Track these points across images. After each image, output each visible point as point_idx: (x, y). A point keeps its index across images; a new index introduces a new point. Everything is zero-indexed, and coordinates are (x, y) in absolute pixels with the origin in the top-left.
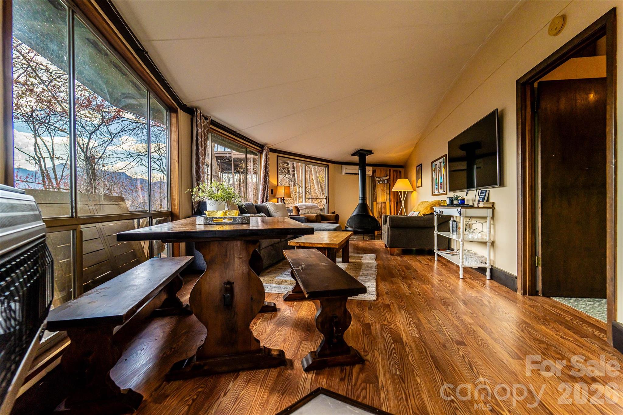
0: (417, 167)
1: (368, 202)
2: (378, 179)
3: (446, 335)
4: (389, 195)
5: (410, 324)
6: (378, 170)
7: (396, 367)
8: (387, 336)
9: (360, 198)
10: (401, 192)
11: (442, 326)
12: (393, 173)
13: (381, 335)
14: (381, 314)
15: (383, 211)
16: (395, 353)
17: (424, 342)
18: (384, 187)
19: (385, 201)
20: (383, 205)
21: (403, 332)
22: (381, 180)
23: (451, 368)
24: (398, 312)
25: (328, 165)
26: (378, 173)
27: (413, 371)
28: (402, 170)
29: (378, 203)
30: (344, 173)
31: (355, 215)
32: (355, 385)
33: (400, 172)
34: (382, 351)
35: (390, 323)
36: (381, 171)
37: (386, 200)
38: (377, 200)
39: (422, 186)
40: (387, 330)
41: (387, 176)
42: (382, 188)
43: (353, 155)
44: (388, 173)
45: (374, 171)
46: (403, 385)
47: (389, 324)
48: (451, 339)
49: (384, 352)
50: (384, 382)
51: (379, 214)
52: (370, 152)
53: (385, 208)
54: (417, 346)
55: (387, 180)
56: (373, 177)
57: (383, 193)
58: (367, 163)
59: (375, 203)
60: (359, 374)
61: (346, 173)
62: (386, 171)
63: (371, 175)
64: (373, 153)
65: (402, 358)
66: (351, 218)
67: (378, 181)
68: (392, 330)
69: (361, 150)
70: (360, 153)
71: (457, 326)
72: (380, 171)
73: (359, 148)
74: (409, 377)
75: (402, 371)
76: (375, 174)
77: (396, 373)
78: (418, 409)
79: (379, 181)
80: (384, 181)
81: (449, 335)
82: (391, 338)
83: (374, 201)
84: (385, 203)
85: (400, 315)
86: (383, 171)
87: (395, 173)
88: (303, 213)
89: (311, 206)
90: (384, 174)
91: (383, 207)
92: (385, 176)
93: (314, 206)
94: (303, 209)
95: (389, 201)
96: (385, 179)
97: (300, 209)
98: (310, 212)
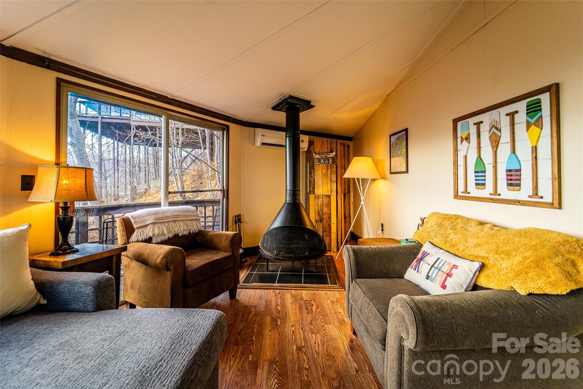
0: (391, 136)
1: (302, 200)
2: (318, 156)
4: (335, 184)
6: (318, 141)
9: (288, 193)
10: (358, 179)
12: (340, 147)
15: (325, 210)
18: (328, 169)
19: (329, 194)
20: (326, 201)
22: (322, 158)
25: (228, 127)
26: (317, 147)
28: (351, 143)
29: (317, 197)
30: (258, 143)
31: (276, 229)
33: (348, 146)
36: (322, 142)
37: (331, 191)
38: (316, 192)
39: (407, 172)
41: (332, 152)
42: (324, 171)
43: (275, 108)
44: (334, 146)
45: (311, 143)
51: (319, 215)
52: (308, 105)
53: (329, 205)
55: (333, 158)
56: (309, 152)
57: (325, 181)
58: (301, 128)
59: (312, 197)
61: (263, 144)
62: (330, 145)
63: (306, 150)
64: (313, 106)
66: (270, 233)
67: (318, 159)
69: (291, 97)
70: (288, 103)
72: (320, 144)
73: (288, 90)
76: (312, 147)
79: (319, 161)
80: (328, 159)
83: (310, 193)
84: (329, 196)
86: (325, 143)
87: (342, 149)
88: (144, 237)
89: (176, 214)
90: (327, 148)
91: (326, 204)
92: (329, 151)
93: (186, 212)
94: (146, 226)
95: (335, 194)
96: (328, 156)
97: (135, 226)
98: (165, 232)
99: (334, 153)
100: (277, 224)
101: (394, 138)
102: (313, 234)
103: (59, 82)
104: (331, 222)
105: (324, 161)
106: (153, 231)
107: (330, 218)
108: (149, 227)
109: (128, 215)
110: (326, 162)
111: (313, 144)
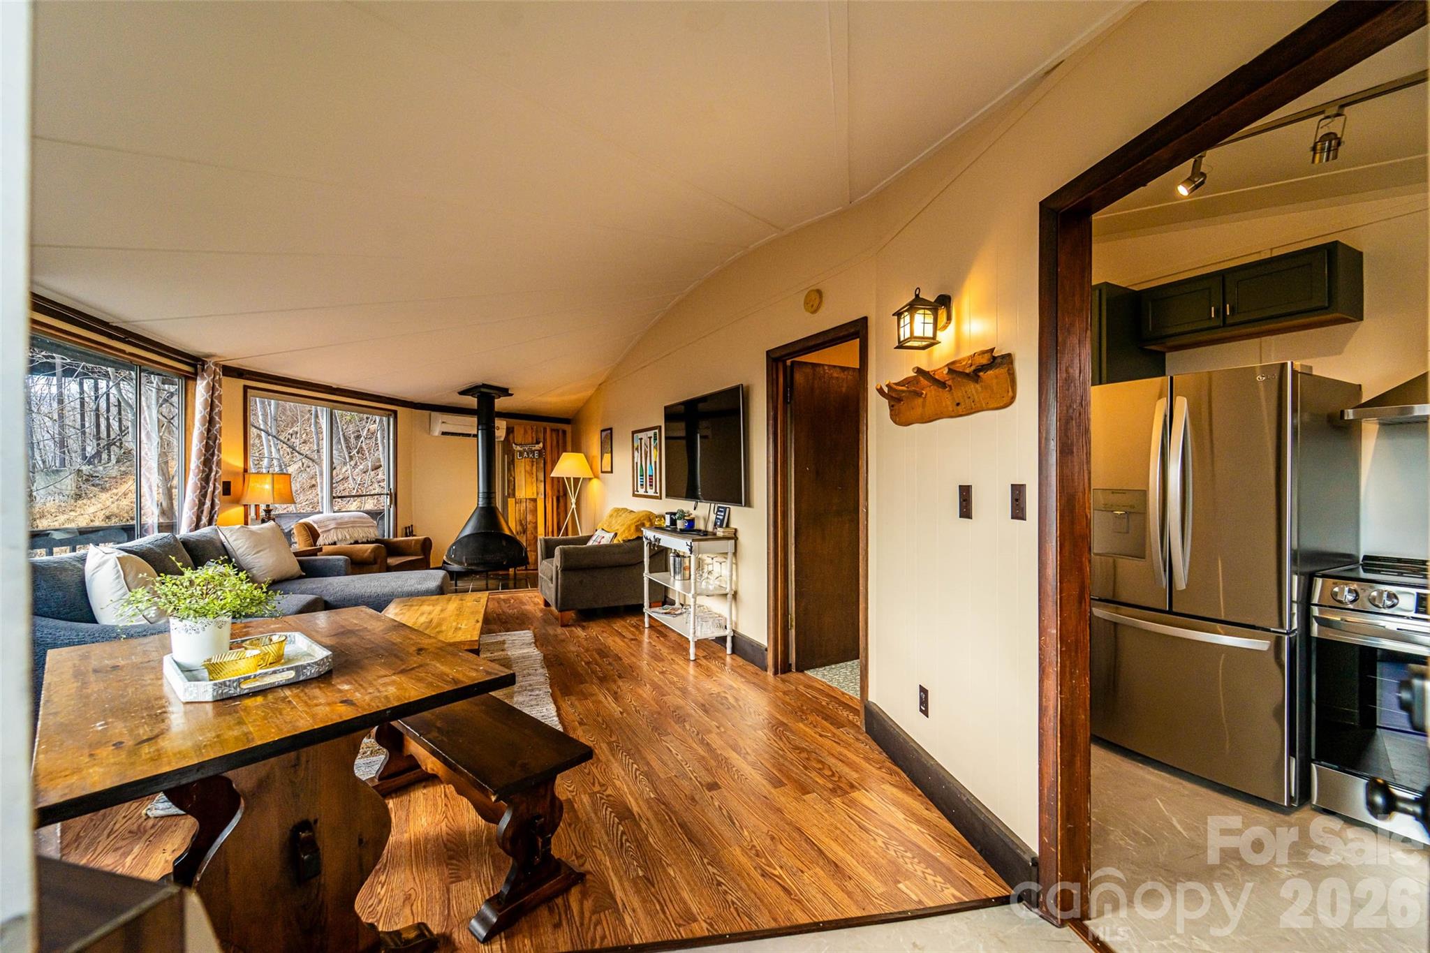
0: (602, 431)
1: (499, 504)
2: (519, 448)
3: (691, 779)
4: (543, 484)
5: (636, 777)
6: (520, 428)
7: (635, 863)
8: (607, 813)
9: (481, 495)
10: (568, 479)
11: (683, 763)
12: (551, 435)
13: (596, 814)
14: (583, 772)
15: (529, 518)
16: (627, 840)
17: (664, 804)
18: (532, 465)
19: (535, 496)
20: (530, 505)
21: (629, 796)
22: (525, 450)
23: (708, 833)
24: (611, 758)
25: (395, 412)
26: (519, 435)
27: (661, 859)
28: (568, 428)
29: (518, 502)
30: (437, 432)
31: (466, 536)
32: (582, 924)
33: (564, 432)
34: (606, 845)
35: (604, 785)
36: (526, 432)
37: (538, 494)
38: (517, 494)
39: (612, 472)
40: (603, 801)
41: (538, 443)
42: (528, 468)
43: (463, 393)
44: (541, 436)
45: (510, 431)
46: (653, 890)
47: (604, 788)
48: (700, 783)
49: (610, 846)
50: (624, 899)
51: (521, 524)
52: (505, 392)
53: (535, 511)
54: (656, 814)
55: (540, 451)
56: (507, 442)
57: (529, 480)
58: (496, 409)
59: (511, 501)
60: (581, 904)
61: (444, 433)
62: (537, 431)
63: (502, 439)
64: (511, 395)
65: (639, 846)
66: (459, 542)
67: (520, 452)
68: (612, 799)
69: (484, 386)
70: (481, 392)
71: (703, 758)
72: (522, 431)
73: (479, 380)
74: (657, 873)
75: (646, 869)
76: (511, 436)
77: (638, 874)
78: (681, 917)
79: (521, 454)
80: (533, 452)
81: (695, 777)
82: (613, 815)
83: (509, 496)
84: (535, 500)
85: (616, 765)
86: (530, 432)
87: (554, 436)
88: (330, 541)
89: (352, 519)
90: (532, 438)
91: (531, 511)
92: (535, 441)
93: (360, 518)
94: (329, 530)
95: (543, 496)
96: (533, 448)
97: (320, 531)
98: (348, 537)
99: (541, 445)
100: (468, 531)
101: (604, 433)
102: (512, 540)
103: (246, 388)
104: (537, 532)
105: (528, 454)
106: (337, 535)
107: (536, 528)
108: (332, 531)
109: (309, 520)
110: (531, 455)
111: (513, 432)
